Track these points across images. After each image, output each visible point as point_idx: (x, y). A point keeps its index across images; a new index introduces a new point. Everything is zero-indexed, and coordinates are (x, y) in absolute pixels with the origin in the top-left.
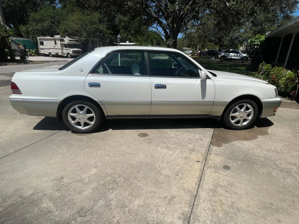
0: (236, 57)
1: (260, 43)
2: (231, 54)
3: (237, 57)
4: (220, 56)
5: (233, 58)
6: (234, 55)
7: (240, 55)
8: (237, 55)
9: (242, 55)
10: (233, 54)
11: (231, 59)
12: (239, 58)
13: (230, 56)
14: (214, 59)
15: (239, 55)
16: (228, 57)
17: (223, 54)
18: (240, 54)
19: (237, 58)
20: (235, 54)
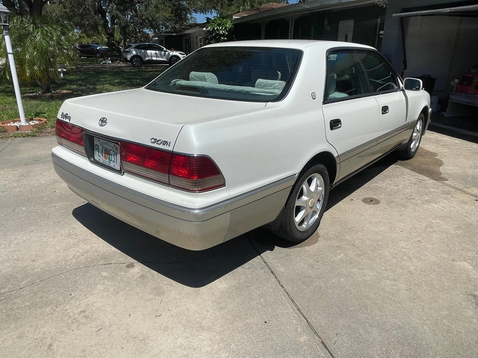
0: (159, 57)
1: (227, 31)
2: (149, 52)
3: (161, 58)
4: (129, 57)
5: (154, 59)
6: (156, 54)
7: (165, 54)
8: (161, 54)
9: (169, 54)
10: (153, 52)
11: (151, 62)
12: (165, 60)
13: (148, 56)
14: (110, 62)
15: (163, 53)
16: (145, 57)
17: (134, 53)
18: (165, 51)
19: (163, 59)
20: (157, 52)
